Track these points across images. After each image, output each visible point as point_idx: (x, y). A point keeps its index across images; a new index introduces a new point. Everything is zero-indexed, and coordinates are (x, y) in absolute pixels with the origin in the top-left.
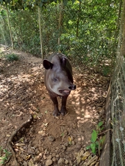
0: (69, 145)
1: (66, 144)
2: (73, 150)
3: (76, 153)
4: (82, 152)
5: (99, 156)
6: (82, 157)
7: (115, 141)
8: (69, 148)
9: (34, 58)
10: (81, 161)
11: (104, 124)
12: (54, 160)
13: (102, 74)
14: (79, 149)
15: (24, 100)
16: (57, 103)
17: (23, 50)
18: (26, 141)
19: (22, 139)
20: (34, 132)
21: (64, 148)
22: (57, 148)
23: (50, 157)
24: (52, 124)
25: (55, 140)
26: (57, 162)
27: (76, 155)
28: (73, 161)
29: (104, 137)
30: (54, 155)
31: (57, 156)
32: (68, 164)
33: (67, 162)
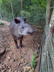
0: (21, 63)
3: (24, 67)
4: (27, 66)
5: (35, 69)
8: (21, 65)
10: (26, 71)
11: (39, 52)
16: (17, 43)
21: (19, 65)
22: (15, 65)
23: (10, 70)
25: (14, 61)
29: (38, 58)
30: (13, 68)
31: (14, 69)
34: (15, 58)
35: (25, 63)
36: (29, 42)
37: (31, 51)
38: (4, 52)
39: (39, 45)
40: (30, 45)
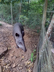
0: (22, 59)
1: (21, 59)
2: (24, 61)
6: (27, 63)
7: (40, 56)
8: (22, 60)
9: (9, 25)
10: (27, 65)
11: (36, 51)
12: (16, 65)
13: (36, 32)
14: (26, 61)
15: (4, 42)
17: (4, 22)
18: (5, 58)
19: (3, 57)
20: (8, 55)
21: (21, 60)
22: (18, 61)
23: (15, 64)
24: (16, 51)
25: (17, 58)
26: (17, 66)
27: (25, 63)
28: (24, 65)
29: (36, 56)
30: (16, 63)
31: (18, 63)
32: (22, 66)
33: (21, 65)
34: (17, 56)
35: (26, 59)
36: (27, 43)
37: (30, 50)
38: (7, 51)
39: (36, 46)
40: (28, 46)
